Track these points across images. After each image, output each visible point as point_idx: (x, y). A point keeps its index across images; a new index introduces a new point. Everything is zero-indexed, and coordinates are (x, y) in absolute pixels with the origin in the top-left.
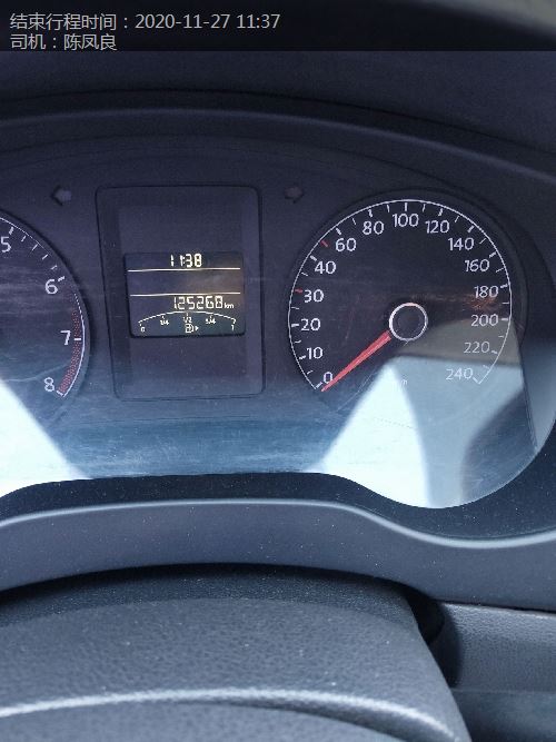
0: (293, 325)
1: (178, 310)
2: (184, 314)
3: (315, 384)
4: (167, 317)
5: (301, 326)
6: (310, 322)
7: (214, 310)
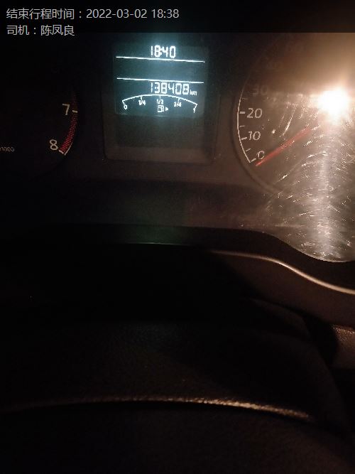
0: (241, 113)
1: (154, 93)
2: (158, 97)
3: (251, 159)
4: (144, 98)
5: (247, 114)
6: (254, 111)
7: (182, 96)
